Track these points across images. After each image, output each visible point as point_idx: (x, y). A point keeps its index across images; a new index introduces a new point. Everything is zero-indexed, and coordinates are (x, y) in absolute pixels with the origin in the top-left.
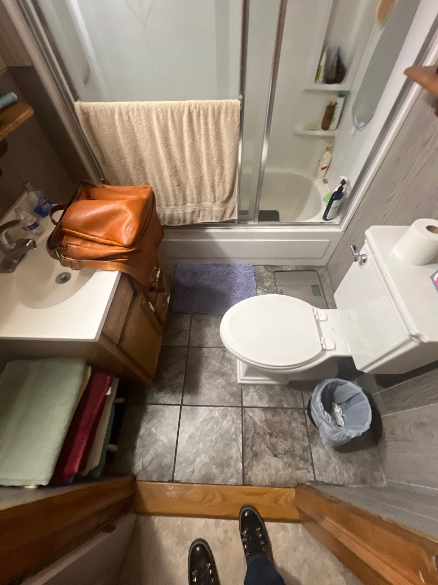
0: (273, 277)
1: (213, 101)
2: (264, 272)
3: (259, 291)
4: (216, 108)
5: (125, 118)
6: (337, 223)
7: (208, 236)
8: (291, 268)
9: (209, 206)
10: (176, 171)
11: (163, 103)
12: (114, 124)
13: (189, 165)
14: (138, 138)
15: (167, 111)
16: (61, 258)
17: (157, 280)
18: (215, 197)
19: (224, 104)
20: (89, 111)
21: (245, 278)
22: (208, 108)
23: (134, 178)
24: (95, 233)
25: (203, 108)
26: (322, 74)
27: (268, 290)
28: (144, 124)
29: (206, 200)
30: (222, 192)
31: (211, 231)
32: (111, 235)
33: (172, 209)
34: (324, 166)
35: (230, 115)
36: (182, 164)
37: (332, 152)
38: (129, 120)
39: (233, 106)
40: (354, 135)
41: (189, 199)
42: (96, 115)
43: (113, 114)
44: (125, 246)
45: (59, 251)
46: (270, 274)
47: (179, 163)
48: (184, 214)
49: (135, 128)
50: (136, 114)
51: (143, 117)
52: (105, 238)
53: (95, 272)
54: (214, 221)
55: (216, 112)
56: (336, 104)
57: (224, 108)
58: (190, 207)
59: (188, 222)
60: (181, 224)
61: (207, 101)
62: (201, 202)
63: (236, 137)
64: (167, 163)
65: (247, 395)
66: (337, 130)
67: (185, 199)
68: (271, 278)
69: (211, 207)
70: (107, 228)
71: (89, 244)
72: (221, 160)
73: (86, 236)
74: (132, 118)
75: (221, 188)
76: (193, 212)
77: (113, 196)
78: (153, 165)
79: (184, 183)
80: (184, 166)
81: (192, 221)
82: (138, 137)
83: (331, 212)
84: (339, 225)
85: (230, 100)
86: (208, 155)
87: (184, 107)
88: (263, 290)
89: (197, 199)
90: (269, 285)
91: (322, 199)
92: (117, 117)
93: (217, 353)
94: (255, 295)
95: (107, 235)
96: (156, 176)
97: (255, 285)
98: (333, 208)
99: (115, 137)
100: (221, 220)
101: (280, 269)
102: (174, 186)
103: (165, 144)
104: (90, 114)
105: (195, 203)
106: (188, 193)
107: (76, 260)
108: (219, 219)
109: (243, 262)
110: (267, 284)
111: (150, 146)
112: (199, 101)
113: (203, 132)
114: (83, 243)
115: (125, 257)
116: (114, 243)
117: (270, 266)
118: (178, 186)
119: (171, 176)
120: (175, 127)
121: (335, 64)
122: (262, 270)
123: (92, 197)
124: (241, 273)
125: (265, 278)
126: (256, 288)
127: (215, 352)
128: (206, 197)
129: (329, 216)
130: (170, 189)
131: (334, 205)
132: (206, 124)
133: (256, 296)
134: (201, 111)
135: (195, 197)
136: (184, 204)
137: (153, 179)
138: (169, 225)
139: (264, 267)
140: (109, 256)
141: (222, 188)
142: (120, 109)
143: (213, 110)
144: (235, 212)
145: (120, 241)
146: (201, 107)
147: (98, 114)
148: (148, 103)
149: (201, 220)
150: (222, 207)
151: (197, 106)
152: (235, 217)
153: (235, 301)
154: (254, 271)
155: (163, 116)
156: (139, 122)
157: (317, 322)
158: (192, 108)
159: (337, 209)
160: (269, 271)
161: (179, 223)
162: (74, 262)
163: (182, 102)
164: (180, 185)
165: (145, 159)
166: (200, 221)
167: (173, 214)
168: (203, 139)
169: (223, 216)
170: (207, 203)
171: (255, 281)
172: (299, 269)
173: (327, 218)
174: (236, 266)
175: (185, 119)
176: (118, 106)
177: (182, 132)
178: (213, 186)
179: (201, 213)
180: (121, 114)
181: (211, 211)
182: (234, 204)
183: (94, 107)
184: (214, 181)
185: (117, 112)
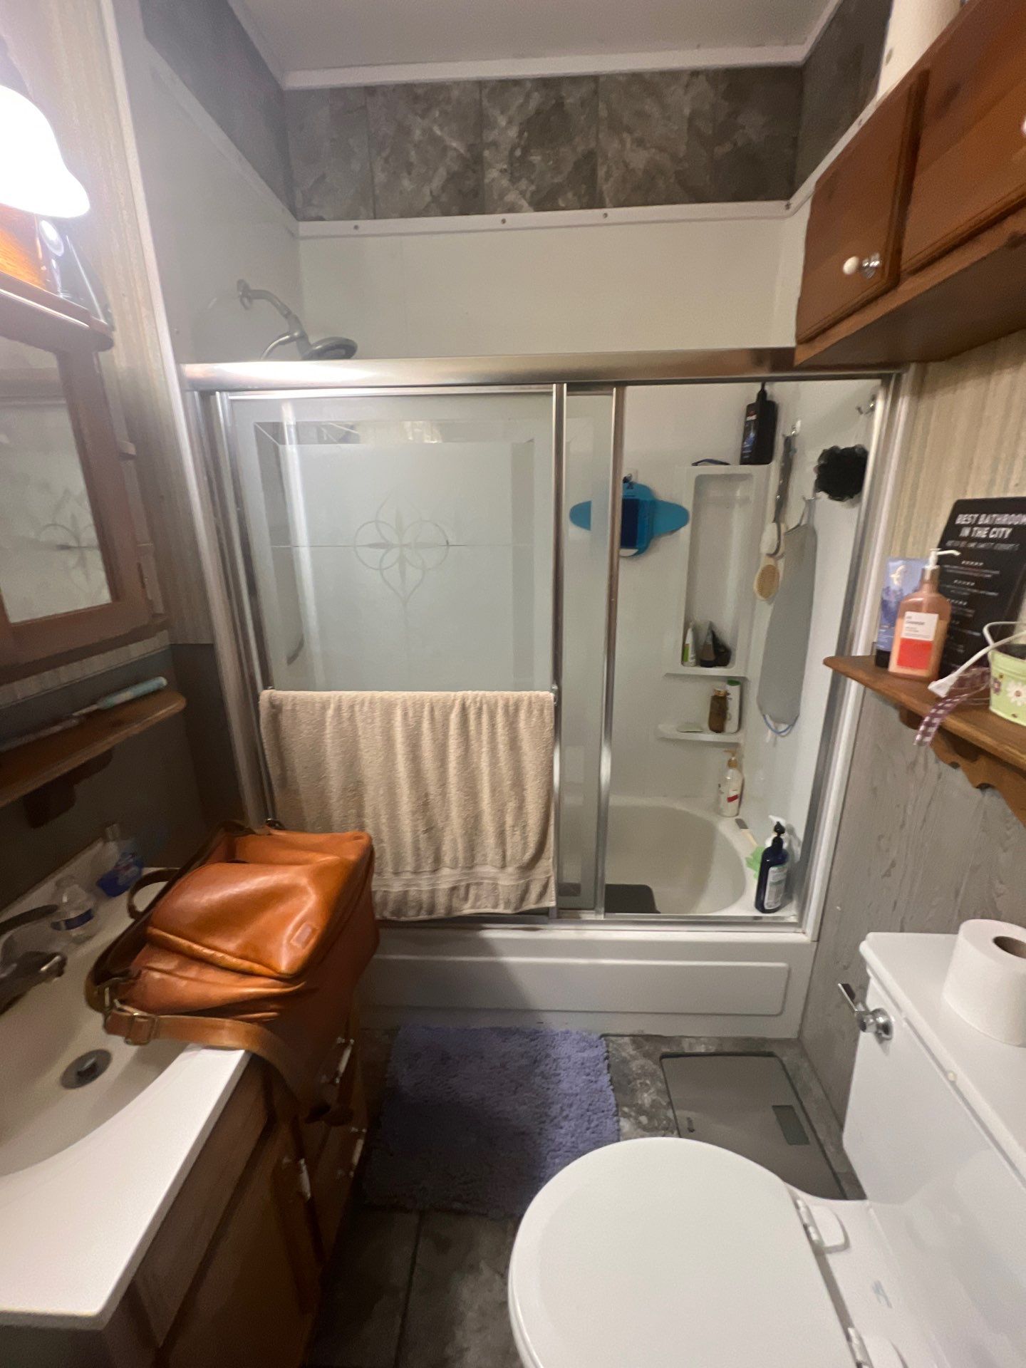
0: (660, 1073)
1: (507, 693)
2: (634, 1058)
3: (625, 1125)
4: (511, 703)
5: (346, 715)
6: (793, 919)
7: (486, 947)
8: (704, 1044)
9: (491, 875)
10: (426, 804)
11: (418, 694)
12: (322, 723)
13: (454, 793)
14: (362, 746)
15: (422, 706)
16: (112, 1005)
17: (338, 1081)
18: (504, 857)
19: (526, 698)
20: (284, 703)
21: (584, 1077)
22: (496, 703)
23: (337, 815)
24: (217, 942)
25: (488, 703)
26: (691, 654)
27: (650, 1118)
28: (378, 722)
29: (484, 863)
30: (521, 845)
31: (493, 934)
32: (256, 949)
33: (407, 880)
34: (732, 794)
35: (536, 712)
36: (439, 791)
37: (740, 770)
38: (352, 718)
39: (542, 701)
40: (775, 744)
41: (447, 859)
42: (293, 710)
43: (324, 707)
44: (282, 978)
45: (115, 990)
46: (651, 1065)
47: (433, 789)
48: (433, 893)
49: (359, 729)
50: (366, 709)
51: (378, 713)
52: (239, 953)
53: (182, 1049)
54: (501, 910)
55: (511, 709)
56: (727, 694)
57: (525, 703)
58: (447, 877)
59: (440, 912)
60: (423, 916)
61: (495, 693)
62: (471, 868)
63: (546, 747)
64: (411, 788)
66: (740, 734)
67: (438, 860)
68: (652, 1075)
69: (494, 879)
70: (252, 930)
71: (193, 972)
72: (518, 784)
73: (196, 947)
74: (358, 714)
75: (517, 837)
76: (454, 889)
77: (285, 854)
78: (381, 792)
79: (440, 825)
80: (444, 794)
81: (449, 909)
82: (363, 743)
83: (770, 891)
84: (799, 924)
85: (537, 692)
86: (493, 774)
87: (454, 700)
88: (636, 1119)
89: (465, 858)
90: (654, 1104)
91: (744, 862)
92: (330, 712)
94: (616, 1139)
95: (245, 946)
96: (383, 812)
97: (612, 1100)
98: (773, 884)
99: (318, 742)
100: (516, 909)
101: (675, 1050)
102: (418, 831)
103: (411, 756)
104: (284, 708)
105: (459, 869)
106: (446, 848)
107: (145, 1014)
108: (513, 906)
109: (575, 1025)
110: (646, 1098)
111: (382, 759)
112: (481, 693)
113: (485, 737)
114: (180, 967)
115: (272, 1006)
116: (256, 967)
117: (649, 1038)
118: (426, 832)
119: (414, 813)
120: (433, 730)
121: (710, 643)
122: (630, 1050)
123: (239, 857)
124: (569, 1057)
125: (639, 1076)
126: (616, 1114)
128: (485, 855)
129: (768, 901)
130: (408, 838)
131: (774, 878)
132: (493, 726)
133: (618, 1140)
134: (485, 707)
135: (461, 855)
136: (435, 871)
137: (376, 816)
138: (394, 918)
139: (631, 1040)
140: (229, 1005)
141: (519, 838)
142: (340, 701)
143: (506, 707)
144: (549, 891)
145: (273, 964)
146: (484, 701)
147: (298, 708)
148: (389, 693)
149: (473, 907)
150: (520, 878)
151: (478, 699)
152: (550, 902)
153: (557, 1161)
154: (606, 1054)
155: (415, 712)
156: (369, 721)
157: (819, 1252)
158: (468, 703)
159: (783, 885)
160: (647, 1055)
161: (418, 913)
162: (142, 1020)
163: (452, 694)
164: (432, 831)
165: (365, 781)
166: (467, 910)
167: (406, 893)
168: (485, 749)
169: (522, 898)
170: (487, 870)
171: (611, 1087)
172: (727, 1048)
173: (766, 907)
174: (557, 1034)
175: (454, 718)
176: (337, 698)
177: (446, 735)
178: (501, 834)
179: (472, 892)
180: (338, 709)
181: (495, 886)
182: (547, 872)
183: (294, 698)
184: (504, 823)
185: (332, 706)
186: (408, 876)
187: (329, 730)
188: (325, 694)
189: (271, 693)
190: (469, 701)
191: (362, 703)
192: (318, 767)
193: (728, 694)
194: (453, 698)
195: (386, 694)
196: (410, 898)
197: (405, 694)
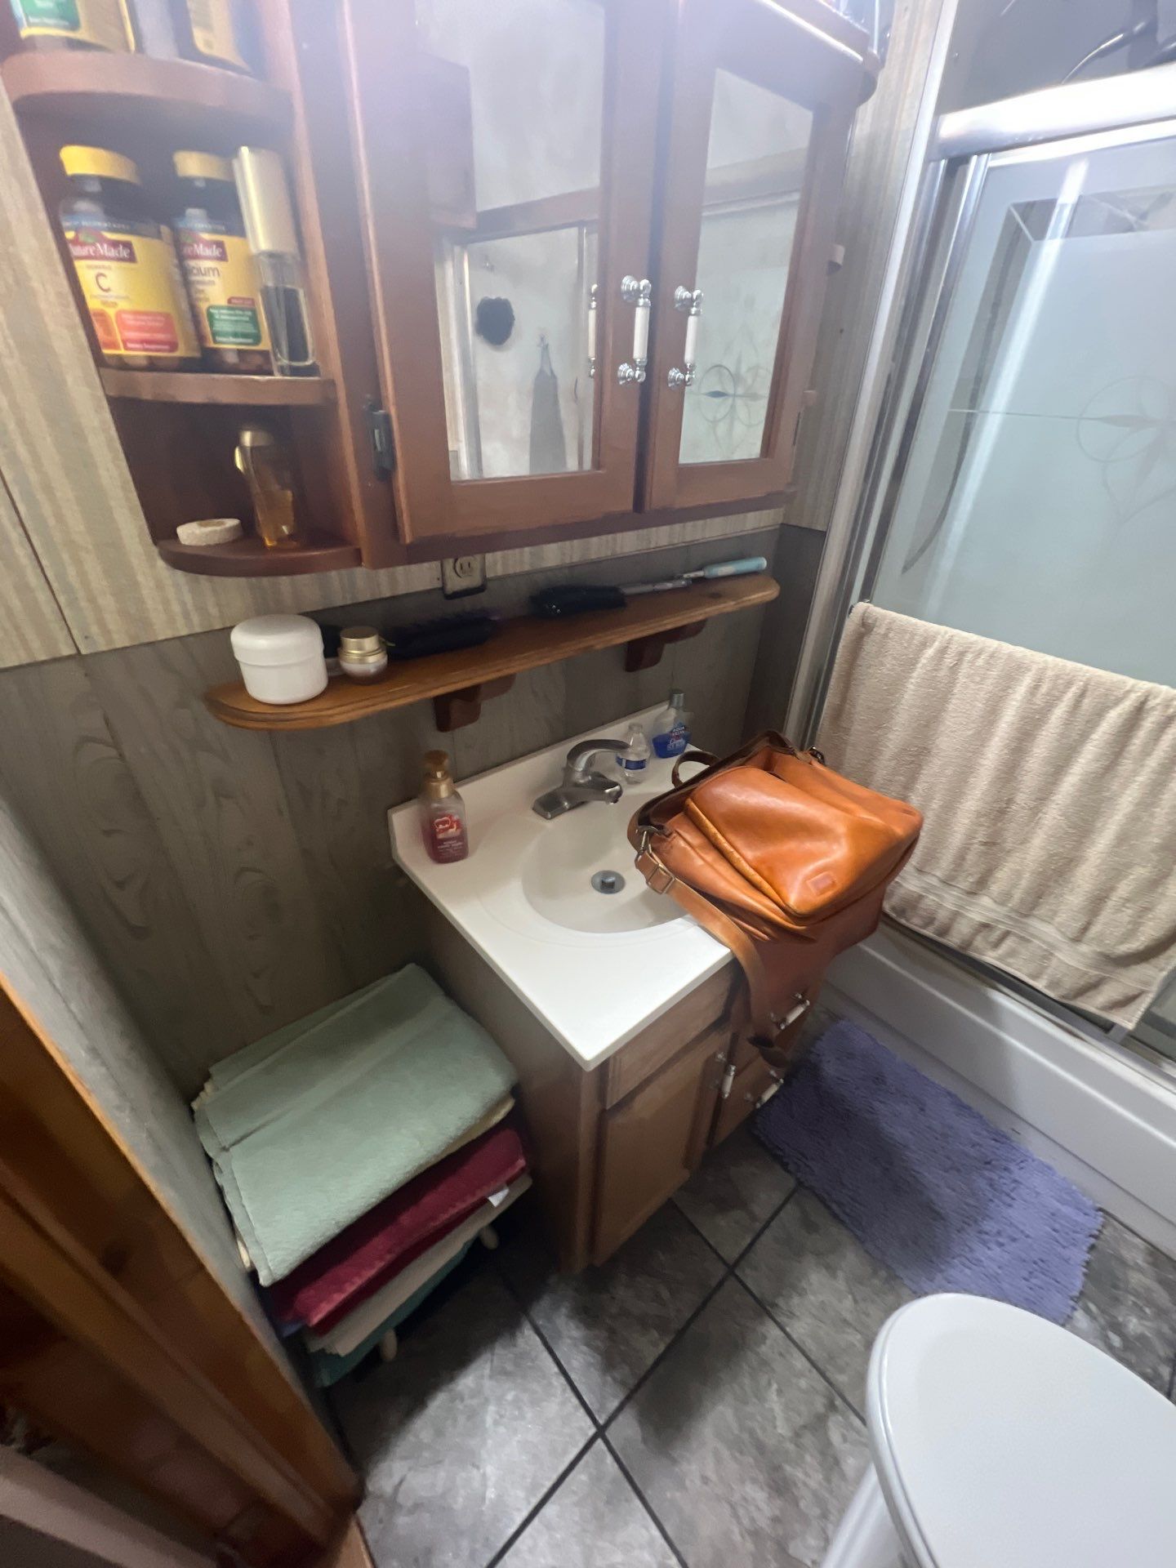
3: (1080, 1316)
5: (949, 661)
7: (989, 1010)
10: (1002, 812)
11: (1070, 665)
12: (912, 663)
13: (1053, 816)
14: (951, 707)
18: (1085, 929)
20: (877, 623)
28: (989, 685)
29: (1048, 920)
30: (1123, 930)
31: (1005, 1001)
38: (954, 669)
41: (995, 888)
42: (886, 636)
43: (924, 644)
44: (785, 909)
47: (1022, 798)
48: (955, 915)
49: (958, 685)
50: (980, 662)
51: (994, 673)
54: (1040, 985)
58: (983, 909)
59: (953, 940)
60: (928, 932)
62: (1026, 916)
64: (989, 783)
67: (982, 884)
74: (965, 665)
76: (985, 926)
79: (1008, 847)
80: (1036, 811)
81: (968, 944)
82: (952, 705)
87: (1129, 692)
89: (1022, 901)
92: (930, 652)
96: (939, 796)
99: (896, 685)
100: (1064, 997)
102: (974, 838)
104: (875, 629)
105: (1008, 909)
106: (1003, 875)
107: (666, 870)
108: (1062, 992)
109: (1066, 1169)
111: (970, 733)
119: (979, 814)
122: (1138, 1258)
125: (1137, 1294)
126: (1076, 1299)
128: (1055, 913)
130: (957, 838)
135: (1018, 895)
137: (928, 798)
138: (894, 915)
139: (1147, 1248)
141: (1127, 919)
144: (1132, 1007)
147: (891, 635)
149: (999, 959)
150: (1096, 968)
152: (1128, 1020)
155: (1052, 690)
156: (978, 679)
158: (1151, 703)
161: (925, 926)
163: (1131, 682)
164: (994, 848)
166: (990, 958)
167: (921, 897)
168: (1143, 778)
169: (1082, 991)
174: (1033, 1160)
175: (1114, 717)
176: (947, 637)
177: (1084, 737)
178: (1097, 902)
179: (1009, 943)
180: (943, 651)
181: (1048, 955)
182: (1147, 983)
183: (893, 621)
184: (1112, 889)
185: (936, 644)
186: (934, 881)
187: (918, 673)
188: (936, 627)
189: (869, 607)
190: (1158, 701)
191: (979, 653)
192: (883, 715)
194: (1128, 688)
195: (1019, 651)
196: (922, 905)
197: (1050, 659)
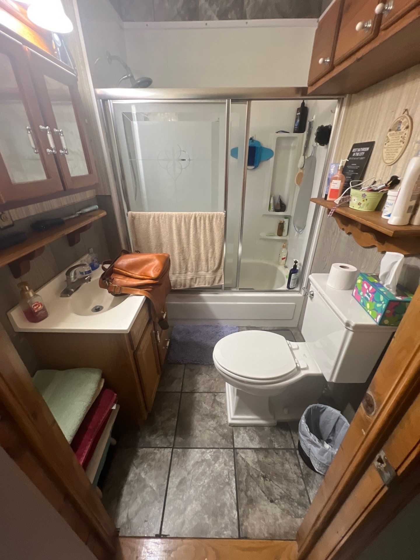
1: (209, 213)
4: (211, 215)
5: (157, 220)
6: (298, 290)
7: (201, 299)
9: (204, 274)
10: (183, 251)
11: (180, 213)
12: (148, 223)
13: (192, 247)
14: (162, 231)
15: (182, 217)
18: (208, 268)
19: (216, 214)
20: (136, 216)
22: (206, 216)
25: (203, 216)
26: (272, 207)
28: (167, 223)
29: (202, 270)
30: (213, 265)
31: (204, 295)
32: (144, 273)
33: (177, 276)
34: (284, 257)
35: (219, 219)
36: (187, 246)
37: (287, 249)
38: (158, 221)
39: (221, 215)
40: (298, 237)
41: (190, 269)
42: (139, 218)
43: (149, 218)
45: (108, 281)
47: (185, 246)
48: (185, 280)
49: (161, 225)
50: (163, 218)
51: (167, 219)
52: (139, 275)
54: (207, 286)
55: (211, 218)
57: (215, 216)
58: (190, 275)
59: (187, 286)
60: (182, 288)
61: (206, 213)
62: (198, 272)
63: (222, 231)
64: (178, 245)
65: (238, 437)
66: (288, 237)
67: (187, 269)
69: (205, 275)
70: (142, 269)
72: (213, 244)
73: (127, 273)
74: (160, 220)
75: (212, 261)
76: (192, 279)
78: (168, 247)
79: (187, 258)
80: (188, 247)
81: (190, 286)
82: (162, 230)
83: (292, 282)
84: (300, 292)
85: (219, 212)
86: (205, 240)
87: (192, 215)
89: (196, 269)
92: (151, 219)
93: (208, 397)
95: (141, 273)
98: (292, 280)
99: (147, 229)
100: (211, 285)
102: (180, 259)
103: (178, 234)
104: (136, 218)
105: (194, 272)
106: (189, 265)
108: (211, 284)
109: (229, 323)
112: (201, 212)
113: (202, 228)
114: (124, 278)
115: (151, 287)
118: (183, 260)
119: (179, 253)
120: (185, 225)
121: (279, 203)
124: (227, 332)
127: (207, 396)
128: (202, 268)
130: (177, 262)
131: (293, 277)
132: (205, 224)
134: (202, 218)
136: (186, 273)
142: (154, 215)
143: (209, 217)
144: (222, 279)
146: (202, 215)
147: (140, 218)
148: (171, 213)
150: (213, 275)
151: (200, 215)
152: (222, 283)
155: (179, 219)
156: (164, 222)
157: (291, 349)
158: (196, 216)
159: (296, 280)
162: (118, 287)
164: (185, 259)
165: (163, 243)
166: (196, 286)
167: (177, 280)
168: (202, 231)
169: (214, 281)
170: (202, 273)
173: (290, 287)
174: (224, 326)
175: (192, 221)
176: (153, 214)
177: (189, 228)
178: (207, 260)
179: (198, 280)
180: (154, 218)
181: (205, 278)
182: (222, 273)
183: (139, 214)
184: (208, 257)
185: (152, 217)
186: (177, 275)
187: (151, 225)
188: (149, 213)
189: (131, 212)
190: (197, 215)
191: (162, 215)
192: (148, 238)
193: (284, 222)
194: (192, 214)
195: (170, 213)
196: (178, 282)
197: (176, 213)
